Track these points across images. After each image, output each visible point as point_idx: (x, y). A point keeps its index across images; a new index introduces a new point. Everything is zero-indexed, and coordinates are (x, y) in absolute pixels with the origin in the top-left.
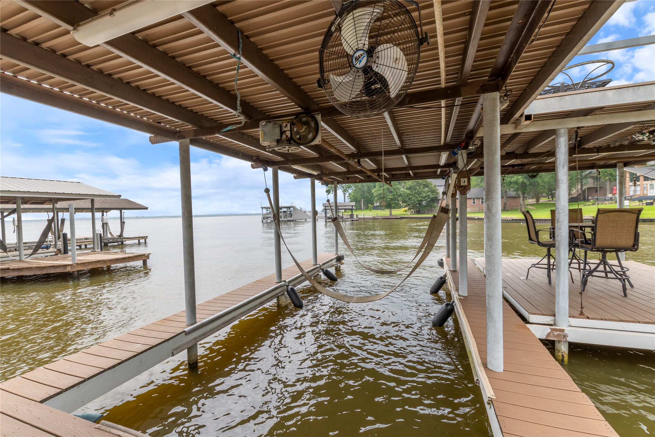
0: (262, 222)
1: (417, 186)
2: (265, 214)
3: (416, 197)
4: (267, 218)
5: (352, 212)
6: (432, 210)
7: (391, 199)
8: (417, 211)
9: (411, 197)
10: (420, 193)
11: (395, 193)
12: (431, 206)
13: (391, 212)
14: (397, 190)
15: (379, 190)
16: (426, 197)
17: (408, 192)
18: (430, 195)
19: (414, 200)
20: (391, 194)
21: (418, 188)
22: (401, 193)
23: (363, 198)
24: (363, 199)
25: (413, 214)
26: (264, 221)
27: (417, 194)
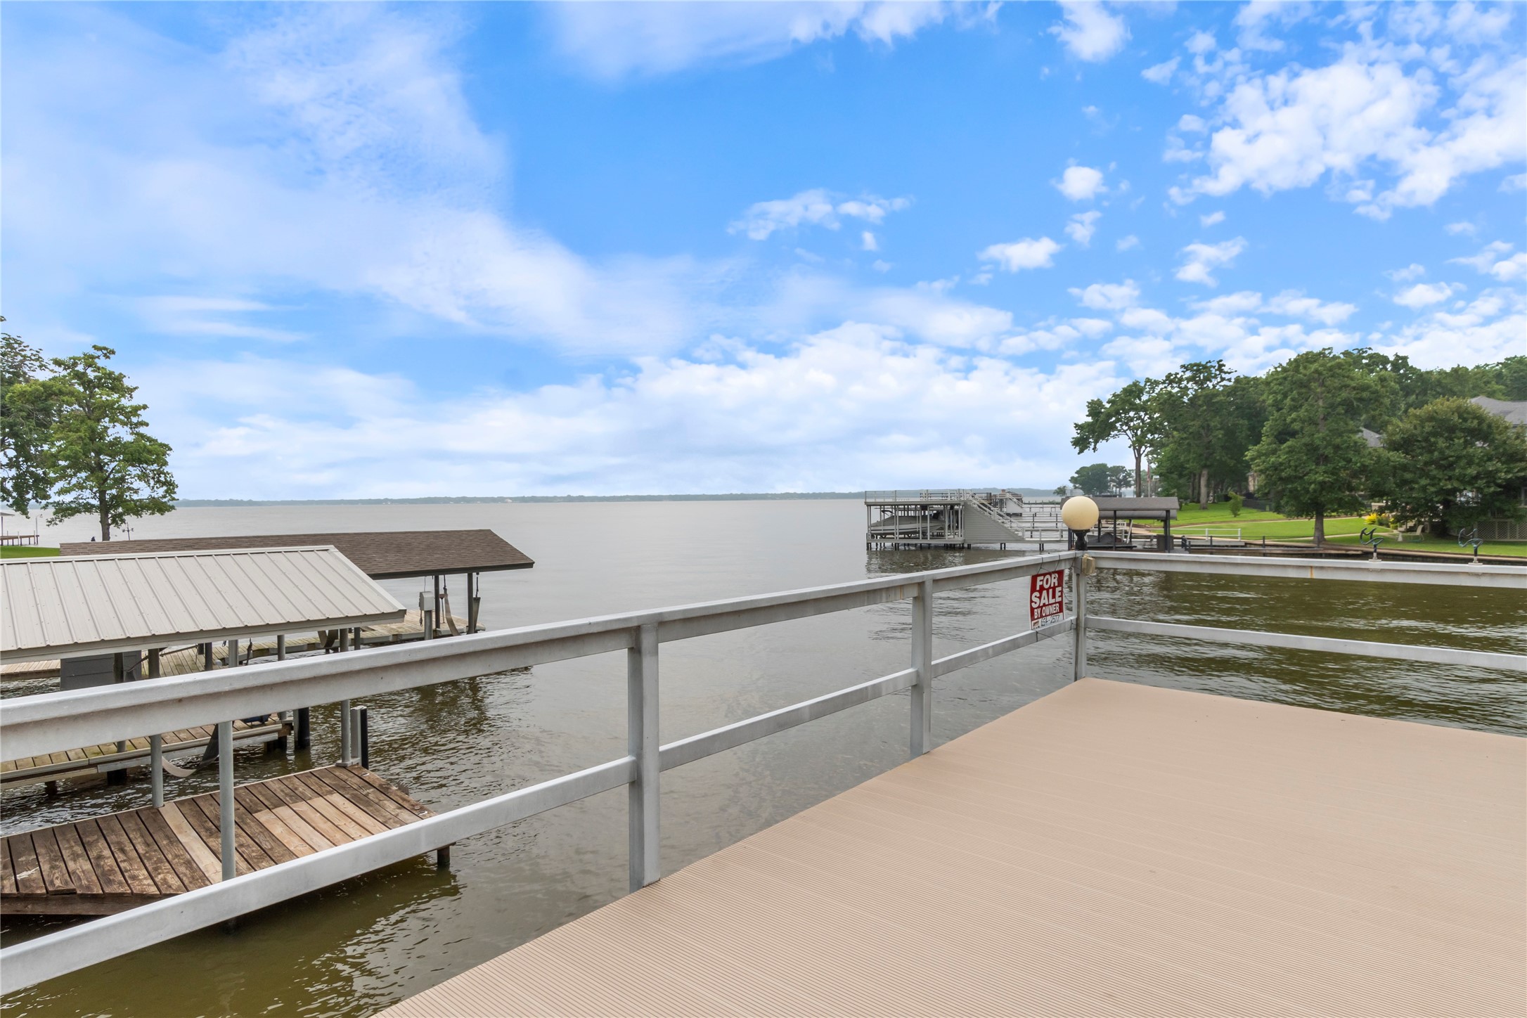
0: (869, 545)
1: (1435, 434)
2: (878, 524)
3: (1433, 478)
4: (881, 534)
5: (1166, 527)
6: (1503, 527)
7: (1322, 484)
8: (1434, 527)
9: (1408, 476)
10: (1451, 466)
11: (1342, 463)
12: (1501, 511)
13: (1319, 528)
14: (1351, 454)
15: (1274, 452)
16: (1477, 477)
17: (1398, 457)
18: (1498, 471)
19: (1424, 489)
20: (1322, 468)
21: (1441, 443)
22: (1367, 462)
23: (1205, 466)
24: (1205, 472)
25: (1416, 540)
26: (873, 545)
27: (1440, 467)
